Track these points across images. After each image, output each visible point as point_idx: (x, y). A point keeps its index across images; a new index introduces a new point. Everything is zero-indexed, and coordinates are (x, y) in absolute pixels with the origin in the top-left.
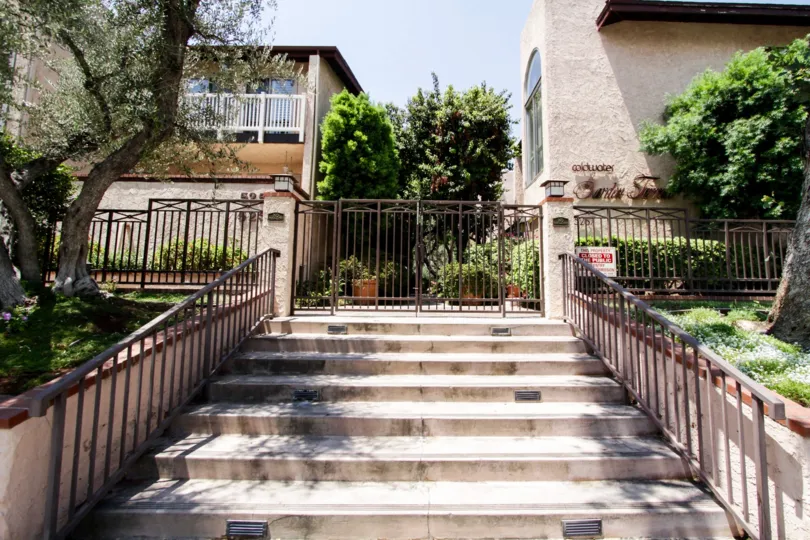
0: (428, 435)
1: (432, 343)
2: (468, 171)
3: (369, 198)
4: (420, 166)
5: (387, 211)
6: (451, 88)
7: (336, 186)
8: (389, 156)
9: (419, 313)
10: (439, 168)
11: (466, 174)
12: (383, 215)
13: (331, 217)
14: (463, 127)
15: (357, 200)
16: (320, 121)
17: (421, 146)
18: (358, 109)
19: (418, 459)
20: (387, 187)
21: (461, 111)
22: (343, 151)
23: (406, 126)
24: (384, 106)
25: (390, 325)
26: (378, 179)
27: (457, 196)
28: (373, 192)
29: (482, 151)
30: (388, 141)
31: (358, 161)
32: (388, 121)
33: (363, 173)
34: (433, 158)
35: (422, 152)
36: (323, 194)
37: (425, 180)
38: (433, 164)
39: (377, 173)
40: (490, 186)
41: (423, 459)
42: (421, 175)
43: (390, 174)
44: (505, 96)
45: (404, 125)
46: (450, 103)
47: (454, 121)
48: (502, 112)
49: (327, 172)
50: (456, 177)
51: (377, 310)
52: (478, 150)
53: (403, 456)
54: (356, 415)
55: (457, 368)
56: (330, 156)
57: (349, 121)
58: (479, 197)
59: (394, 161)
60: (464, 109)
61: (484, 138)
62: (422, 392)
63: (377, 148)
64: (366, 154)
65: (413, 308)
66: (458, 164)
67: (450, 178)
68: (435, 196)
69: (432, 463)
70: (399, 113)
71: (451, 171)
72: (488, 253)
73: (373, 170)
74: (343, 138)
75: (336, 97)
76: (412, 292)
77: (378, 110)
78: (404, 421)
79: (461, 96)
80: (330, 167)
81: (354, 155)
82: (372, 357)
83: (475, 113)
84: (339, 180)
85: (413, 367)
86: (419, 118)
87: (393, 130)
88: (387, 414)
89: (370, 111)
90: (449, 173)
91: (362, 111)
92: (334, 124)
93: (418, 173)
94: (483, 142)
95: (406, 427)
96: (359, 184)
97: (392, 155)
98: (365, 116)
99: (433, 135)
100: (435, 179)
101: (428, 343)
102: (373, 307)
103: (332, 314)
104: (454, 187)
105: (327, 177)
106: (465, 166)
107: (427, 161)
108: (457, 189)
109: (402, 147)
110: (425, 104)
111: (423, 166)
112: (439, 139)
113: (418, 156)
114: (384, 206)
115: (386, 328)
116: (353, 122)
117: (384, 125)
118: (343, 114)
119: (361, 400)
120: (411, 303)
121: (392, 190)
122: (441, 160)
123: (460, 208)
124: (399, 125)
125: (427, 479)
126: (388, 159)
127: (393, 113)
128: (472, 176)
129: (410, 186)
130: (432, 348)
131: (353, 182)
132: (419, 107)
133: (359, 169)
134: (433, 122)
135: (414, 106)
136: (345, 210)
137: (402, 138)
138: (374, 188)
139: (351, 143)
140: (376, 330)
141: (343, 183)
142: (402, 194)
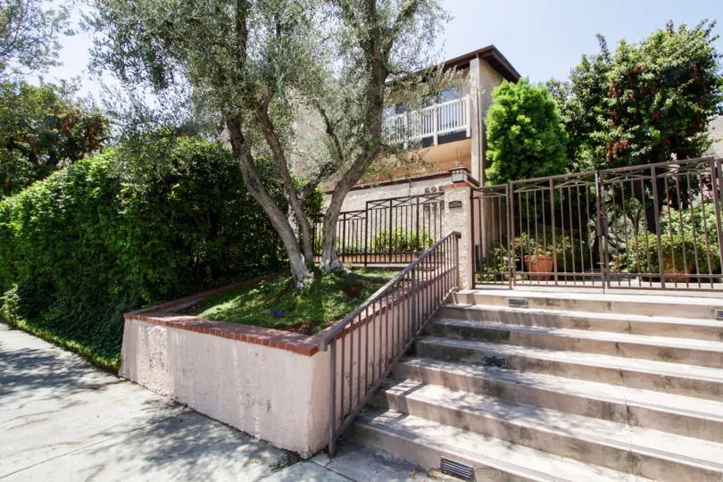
0: (637, 425)
1: (629, 322)
2: (656, 128)
3: (536, 176)
4: (592, 135)
5: (559, 187)
6: (623, 43)
7: (503, 171)
8: (555, 132)
9: (607, 290)
10: (615, 132)
11: (653, 132)
12: (556, 191)
13: (504, 200)
14: (644, 81)
15: (525, 180)
16: (484, 115)
17: (591, 114)
18: (519, 95)
19: (628, 449)
20: (555, 163)
21: (639, 64)
22: (507, 138)
23: (571, 98)
24: (545, 84)
25: (575, 301)
26: (545, 156)
27: (643, 159)
28: (541, 170)
29: (674, 102)
30: (552, 118)
31: (522, 143)
32: (550, 99)
33: (529, 153)
34: (606, 123)
35: (593, 120)
36: (492, 180)
37: (599, 148)
38: (607, 130)
39: (543, 152)
40: (690, 139)
41: (634, 450)
42: (594, 144)
43: (557, 150)
44: (705, 27)
45: (569, 97)
46: (625, 59)
47: (631, 78)
48: (702, 47)
49: (494, 159)
50: (640, 138)
51: (556, 285)
52: (669, 102)
53: (607, 440)
54: (548, 388)
56: (495, 144)
57: (510, 108)
58: (674, 156)
59: (560, 135)
60: (643, 61)
61: (675, 86)
62: (622, 376)
63: (541, 127)
64: (530, 135)
65: (599, 283)
66: (641, 122)
67: (631, 141)
68: (613, 163)
69: (647, 458)
70: (562, 87)
71: (632, 132)
73: (539, 149)
74: (506, 126)
75: (497, 89)
76: (597, 267)
77: (539, 90)
78: (604, 403)
79: (638, 47)
80: (495, 154)
81: (519, 139)
82: (557, 332)
83: (659, 61)
84: (505, 164)
85: (607, 347)
86: (586, 86)
87: (557, 106)
88: (581, 393)
89: (531, 93)
90: (629, 136)
91: (522, 96)
92: (497, 115)
93: (588, 143)
94: (675, 91)
95: (607, 411)
96: (525, 165)
97: (557, 131)
98: (526, 99)
99: (605, 99)
100: (612, 146)
101: (623, 322)
102: (553, 283)
103: (511, 289)
104: (638, 150)
105: (494, 164)
106: (650, 124)
107: (599, 128)
108: (643, 151)
109: (568, 119)
110: (592, 69)
111: (595, 134)
112: (613, 101)
113: (588, 125)
114: (555, 182)
115: (570, 304)
116: (515, 108)
117: (547, 103)
118: (505, 103)
119: (551, 373)
120: (598, 278)
121: (560, 164)
122: (617, 124)
123: (653, 172)
124: (562, 99)
125: (640, 474)
126: (553, 135)
127: (555, 88)
128: (662, 134)
129: (580, 158)
130: (630, 328)
131: (519, 163)
132: (585, 75)
133: (524, 151)
134: (603, 86)
135: (579, 75)
136: (516, 191)
137: (568, 111)
138: (541, 166)
139: (514, 128)
140: (559, 305)
141: (509, 167)
142: (571, 167)
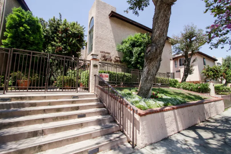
0: (44, 135)
1: (50, 102)
2: (70, 47)
3: (29, 50)
4: (52, 42)
5: (35, 56)
6: (66, 20)
7: (12, 43)
8: (39, 36)
9: (46, 92)
10: (59, 44)
11: (69, 48)
12: (33, 57)
13: (7, 55)
14: (69, 33)
15: (23, 50)
16: (6, 16)
17: (53, 36)
18: (26, 16)
19: (39, 145)
20: (37, 47)
21: (68, 28)
22: (17, 30)
23: (48, 28)
24: (39, 18)
25: (33, 97)
26: (33, 44)
27: (65, 54)
28: (31, 48)
29: (75, 42)
30: (40, 32)
31: (24, 35)
32: (40, 24)
33: (26, 40)
34: (57, 41)
35: (53, 38)
36: (5, 45)
37: (54, 47)
38: (57, 43)
39: (33, 42)
40: (77, 53)
41: (41, 144)
42: (52, 45)
43: (39, 43)
44: (83, 27)
45: (47, 27)
46: (65, 24)
47: (66, 31)
48: (82, 32)
49: (8, 37)
50: (65, 48)
51: (27, 91)
52: (73, 41)
53: (32, 145)
54: (11, 134)
55: (58, 110)
56: (10, 31)
57: (21, 20)
58: (73, 56)
59: (41, 39)
60: (70, 28)
61: (76, 38)
62: (44, 120)
63: (34, 32)
64: (28, 34)
65: (44, 90)
66: (66, 44)
67: (63, 48)
68: (57, 53)
69: (44, 145)
70: (45, 22)
71: (64, 46)
72: (74, 73)
73: (31, 40)
74: (17, 25)
75: (15, 9)
76: (44, 85)
77: (36, 19)
78: (34, 131)
79: (69, 23)
80: (9, 35)
81: (23, 33)
82: (23, 109)
83: (73, 30)
84: (14, 41)
85: (41, 112)
86: (53, 27)
87: (42, 28)
88: (26, 131)
89: (32, 18)
90: (63, 47)
91: (28, 18)
92: (13, 19)
93: (51, 45)
94: (75, 39)
95: (35, 134)
96: (24, 44)
97: (40, 37)
98: (29, 20)
99: (58, 33)
100: (58, 48)
101: (48, 102)
102: (26, 91)
103: (4, 94)
104: (64, 51)
105: (8, 39)
106: (69, 45)
107: (55, 41)
108: (65, 52)
109: (45, 34)
110: (56, 22)
111: (53, 43)
112: (60, 35)
113: (52, 39)
114: (33, 54)
115: (30, 98)
116: (23, 20)
117: (38, 25)
118: (18, 16)
119: (15, 127)
120: (43, 89)
121: (40, 49)
122: (60, 42)
123: (65, 58)
124: (45, 26)
125: (42, 151)
126: (38, 37)
127: (43, 22)
128: (71, 49)
129: (48, 49)
130: (50, 104)
131: (21, 43)
132: (53, 23)
133: (24, 39)
134: (58, 29)
135: (52, 22)
136: (15, 53)
137: (46, 32)
138: (31, 47)
139: (21, 28)
140: (26, 99)
141: (16, 43)
142: (44, 51)
